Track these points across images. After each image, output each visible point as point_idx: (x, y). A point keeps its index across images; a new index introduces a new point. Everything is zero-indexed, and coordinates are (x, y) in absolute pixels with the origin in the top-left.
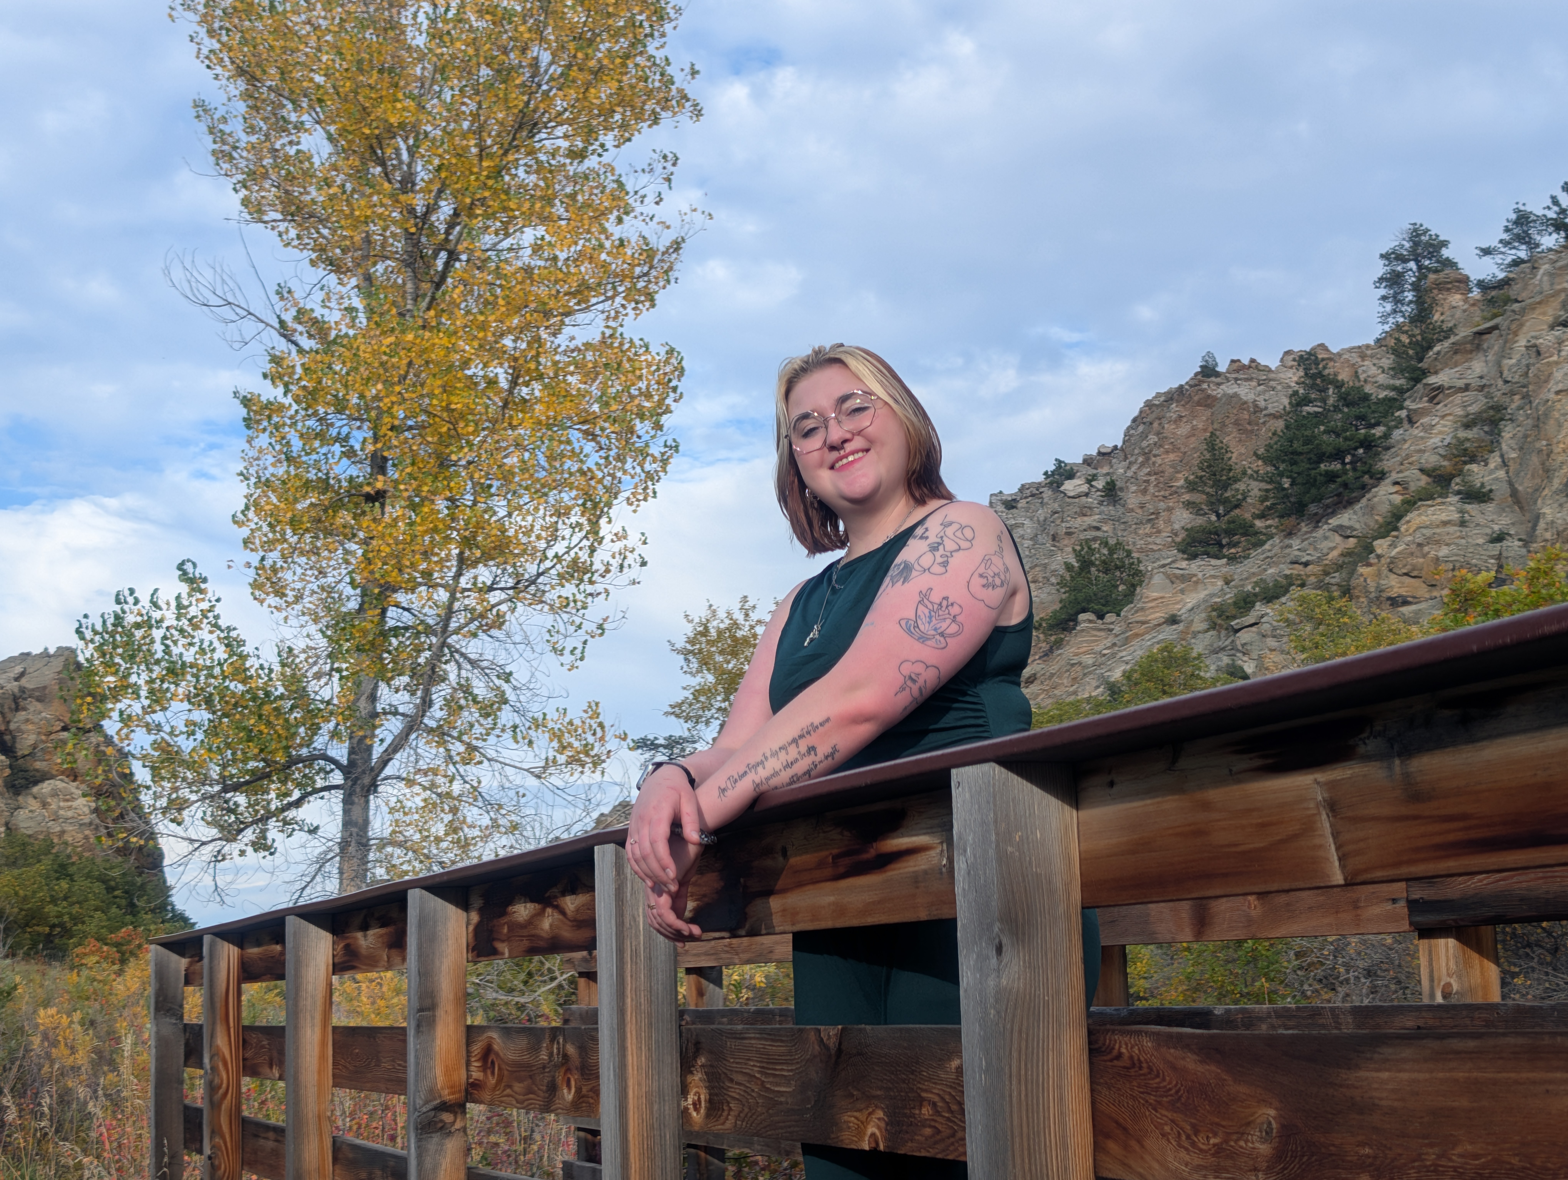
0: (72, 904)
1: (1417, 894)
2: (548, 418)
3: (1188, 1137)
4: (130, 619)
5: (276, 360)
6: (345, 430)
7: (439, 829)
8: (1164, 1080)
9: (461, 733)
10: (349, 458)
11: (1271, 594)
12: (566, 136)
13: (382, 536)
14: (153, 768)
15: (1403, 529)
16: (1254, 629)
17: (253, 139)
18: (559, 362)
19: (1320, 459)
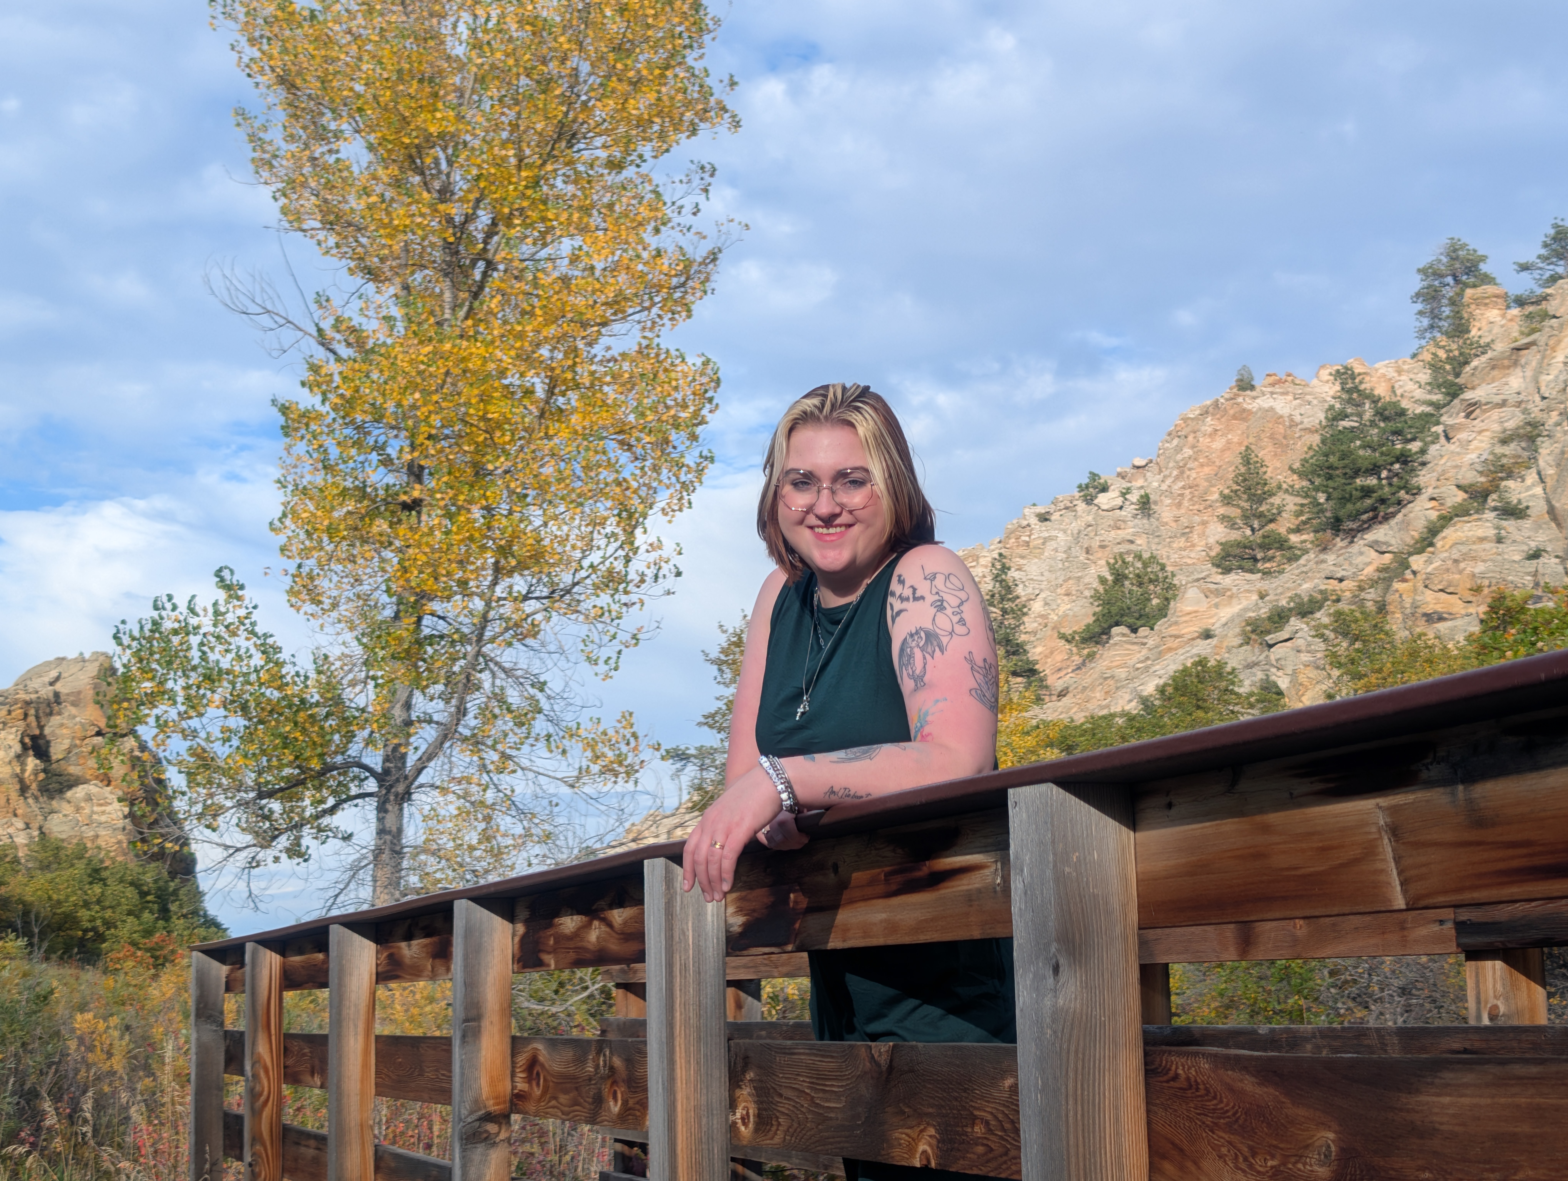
0: (104, 908)
1: (1465, 915)
2: (584, 428)
3: (1246, 1159)
4: (168, 625)
5: (315, 369)
6: (382, 439)
7: (472, 837)
8: (1221, 1101)
9: (496, 742)
10: (385, 465)
11: (1306, 609)
12: (605, 146)
13: (419, 546)
14: (189, 774)
15: (1439, 544)
16: (1288, 644)
17: (293, 147)
18: (595, 372)
19: (1357, 473)
